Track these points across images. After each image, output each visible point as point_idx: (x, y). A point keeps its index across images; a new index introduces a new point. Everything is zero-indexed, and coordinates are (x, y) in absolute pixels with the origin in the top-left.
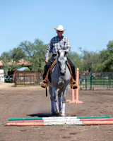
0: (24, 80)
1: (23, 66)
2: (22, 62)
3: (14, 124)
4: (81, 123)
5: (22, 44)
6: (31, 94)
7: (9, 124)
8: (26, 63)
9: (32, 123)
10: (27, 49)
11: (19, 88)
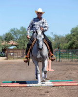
0: (13, 55)
1: (12, 45)
2: (11, 42)
3: (6, 85)
4: (52, 85)
5: (12, 30)
6: (18, 65)
7: (2, 85)
8: (14, 43)
9: (18, 85)
10: (15, 33)
11: (10, 61)
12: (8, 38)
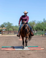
0: (5, 33)
1: (4, 29)
2: (4, 28)
5: (4, 23)
8: (5, 28)
9: (11, 49)
10: (5, 24)
12: (3, 26)
